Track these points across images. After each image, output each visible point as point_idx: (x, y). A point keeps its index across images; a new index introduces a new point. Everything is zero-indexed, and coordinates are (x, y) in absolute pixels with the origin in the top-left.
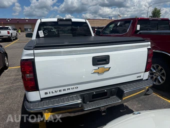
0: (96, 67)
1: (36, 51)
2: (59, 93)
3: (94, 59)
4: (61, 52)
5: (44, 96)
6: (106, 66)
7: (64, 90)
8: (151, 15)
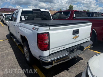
0: (74, 36)
1: (51, 28)
2: (57, 51)
3: (74, 31)
4: (61, 28)
5: (51, 53)
6: (78, 35)
7: (60, 49)
8: (69, 9)
